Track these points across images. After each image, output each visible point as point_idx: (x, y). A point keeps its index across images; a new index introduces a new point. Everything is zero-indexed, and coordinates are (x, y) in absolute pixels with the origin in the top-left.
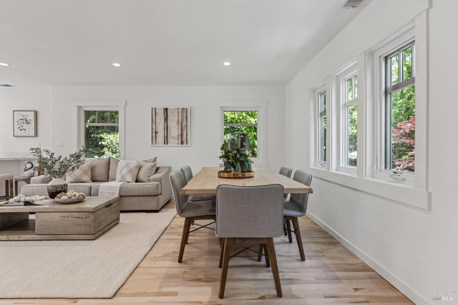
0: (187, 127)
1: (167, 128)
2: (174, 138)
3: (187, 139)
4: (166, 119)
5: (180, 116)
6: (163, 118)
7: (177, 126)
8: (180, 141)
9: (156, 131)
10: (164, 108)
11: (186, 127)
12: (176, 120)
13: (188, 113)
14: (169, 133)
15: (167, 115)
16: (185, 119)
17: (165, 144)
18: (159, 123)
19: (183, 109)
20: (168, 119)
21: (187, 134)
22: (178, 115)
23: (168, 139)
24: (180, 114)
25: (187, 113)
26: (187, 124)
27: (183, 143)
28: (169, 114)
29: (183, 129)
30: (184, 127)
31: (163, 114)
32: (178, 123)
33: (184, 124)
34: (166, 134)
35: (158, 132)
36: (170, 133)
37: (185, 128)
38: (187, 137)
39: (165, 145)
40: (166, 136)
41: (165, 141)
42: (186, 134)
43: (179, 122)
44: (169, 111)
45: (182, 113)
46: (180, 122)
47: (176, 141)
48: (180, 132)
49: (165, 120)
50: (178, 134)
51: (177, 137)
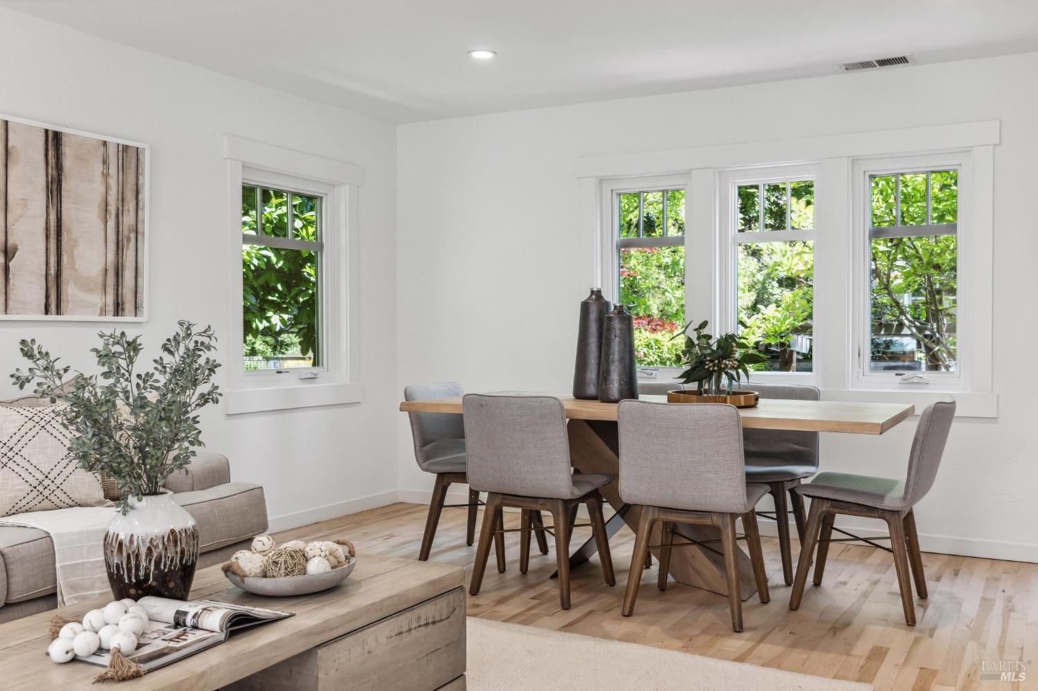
0: (139, 237)
1: (56, 232)
2: (85, 285)
3: (139, 290)
4: (55, 187)
5: (112, 182)
6: (40, 181)
7: (102, 226)
8: (110, 299)
9: (10, 242)
10: (47, 131)
11: (133, 236)
12: (97, 198)
13: (143, 175)
14: (65, 259)
15: (59, 167)
16: (130, 196)
17: (47, 312)
18: (25, 202)
19: (126, 148)
20: (65, 186)
21: (139, 265)
22: (106, 175)
23: (64, 288)
24: (113, 170)
25: (140, 170)
26: (139, 225)
27: (123, 309)
28: (67, 163)
29: (125, 242)
30: (126, 232)
31: (42, 158)
32: (102, 214)
33: (128, 220)
34: (53, 260)
35: (15, 249)
36: (72, 257)
37: (129, 239)
38: (139, 280)
39: (49, 317)
40: (53, 271)
41: (47, 297)
42: (134, 264)
43: (109, 208)
44: (68, 151)
45: (123, 168)
46: (112, 209)
47: (96, 299)
48: (111, 257)
49: (49, 190)
50: (102, 266)
51: (100, 280)
